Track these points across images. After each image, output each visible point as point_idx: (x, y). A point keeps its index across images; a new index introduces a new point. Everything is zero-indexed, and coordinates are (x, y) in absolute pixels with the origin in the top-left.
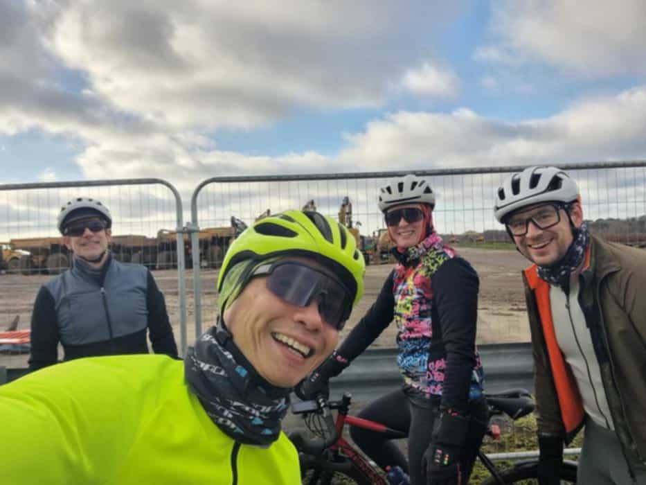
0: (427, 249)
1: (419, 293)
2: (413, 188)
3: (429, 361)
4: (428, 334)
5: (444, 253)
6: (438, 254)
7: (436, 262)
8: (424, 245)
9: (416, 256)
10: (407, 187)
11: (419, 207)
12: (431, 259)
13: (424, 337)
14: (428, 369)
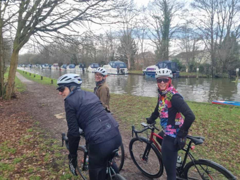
0: (168, 92)
1: (166, 106)
2: (167, 72)
3: (167, 125)
4: (167, 117)
5: (172, 93)
6: (171, 93)
7: (170, 96)
8: (167, 90)
9: (165, 93)
10: (165, 72)
11: (168, 78)
12: (169, 95)
13: (166, 118)
14: (167, 128)
